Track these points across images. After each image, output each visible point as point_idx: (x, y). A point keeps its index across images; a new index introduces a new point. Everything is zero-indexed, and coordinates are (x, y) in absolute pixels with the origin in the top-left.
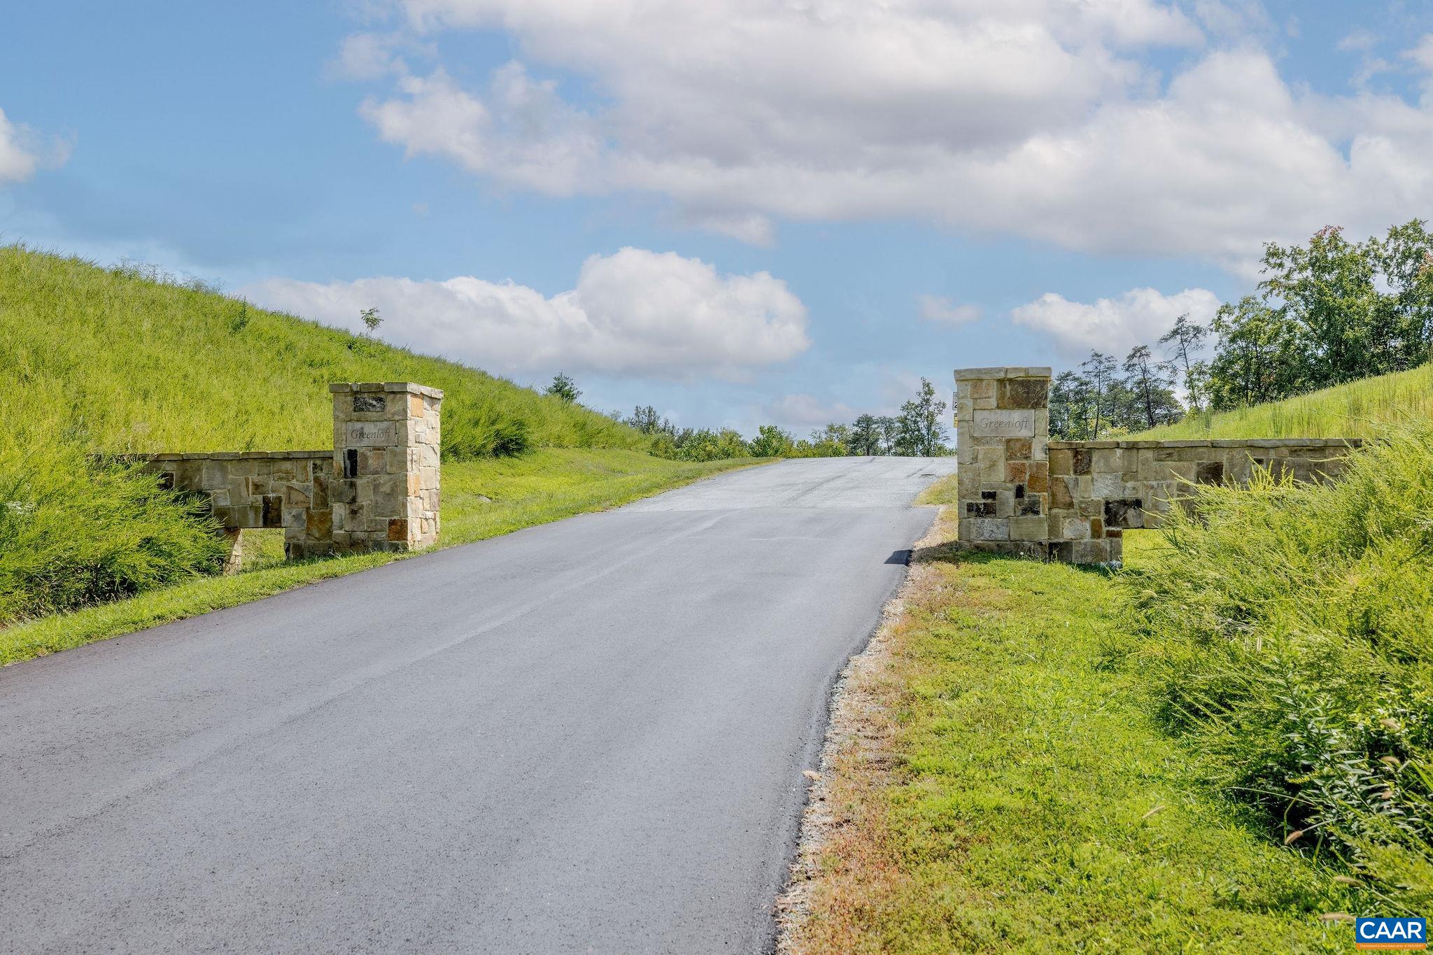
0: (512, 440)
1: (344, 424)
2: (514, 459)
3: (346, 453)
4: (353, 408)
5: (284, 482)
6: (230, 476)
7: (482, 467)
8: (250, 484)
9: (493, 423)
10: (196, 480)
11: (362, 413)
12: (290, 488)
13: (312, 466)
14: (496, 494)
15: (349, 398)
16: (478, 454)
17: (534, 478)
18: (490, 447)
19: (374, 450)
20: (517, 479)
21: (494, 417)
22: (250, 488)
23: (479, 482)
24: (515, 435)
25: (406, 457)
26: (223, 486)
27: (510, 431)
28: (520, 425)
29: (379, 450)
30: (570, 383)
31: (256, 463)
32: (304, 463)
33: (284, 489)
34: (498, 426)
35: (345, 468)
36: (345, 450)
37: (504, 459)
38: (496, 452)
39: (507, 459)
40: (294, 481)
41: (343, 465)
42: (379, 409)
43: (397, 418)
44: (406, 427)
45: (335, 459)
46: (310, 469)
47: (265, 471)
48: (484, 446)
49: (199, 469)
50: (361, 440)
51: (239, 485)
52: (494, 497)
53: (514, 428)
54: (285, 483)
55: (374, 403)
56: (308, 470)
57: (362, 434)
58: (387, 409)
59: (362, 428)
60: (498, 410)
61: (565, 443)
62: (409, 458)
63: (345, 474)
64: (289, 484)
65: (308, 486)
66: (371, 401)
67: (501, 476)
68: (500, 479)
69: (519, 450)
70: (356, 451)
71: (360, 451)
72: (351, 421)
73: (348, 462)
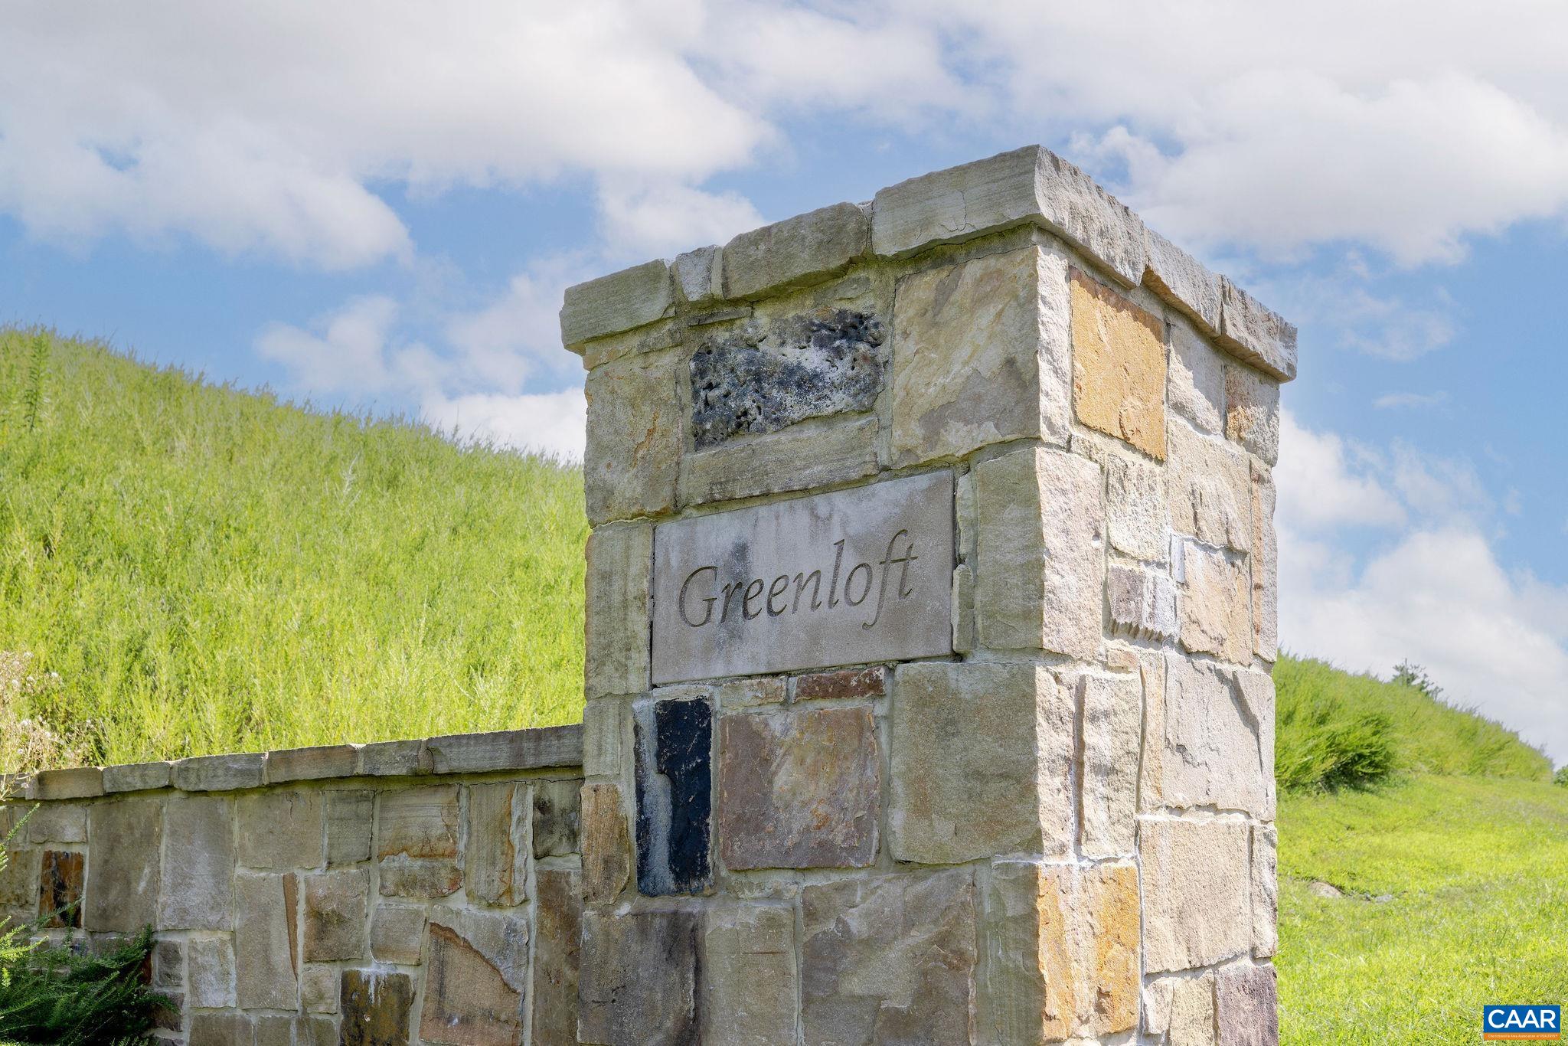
0: (1361, 756)
1: (640, 542)
2: (1366, 795)
3: (648, 724)
4: (686, 421)
5: (418, 904)
6: (240, 870)
7: (1307, 813)
8: (302, 908)
9: (1322, 721)
10: (143, 884)
11: (737, 446)
12: (443, 935)
13: (530, 814)
14: (1352, 876)
15: (668, 361)
16: (1293, 786)
17: (1422, 837)
18: (1319, 770)
19: (810, 692)
20: (1389, 840)
21: (1322, 707)
22: (302, 927)
23: (1306, 846)
24: (1370, 746)
25: (1030, 739)
26: (214, 918)
27: (1359, 737)
28: (1379, 725)
29: (841, 689)
30: (1421, 675)
31: (323, 804)
32: (495, 795)
33: (420, 941)
34: (1335, 726)
35: (644, 827)
36: (645, 709)
37: (1345, 794)
38: (1330, 781)
39: (1353, 796)
40: (459, 901)
41: (629, 808)
42: (840, 400)
43: (958, 439)
44: (1031, 501)
45: (589, 770)
46: (522, 834)
47: (354, 845)
48: (1306, 768)
49: (149, 838)
50: (735, 635)
51: (266, 915)
52: (1347, 884)
53: (1368, 730)
54: (424, 906)
55: (813, 359)
56: (515, 838)
57: (739, 593)
58: (898, 381)
59: (741, 551)
60: (1331, 695)
61: (1450, 765)
62: (1052, 741)
63: (643, 870)
64: (437, 913)
65: (512, 929)
66: (792, 354)
67: (1351, 833)
68: (1352, 842)
69: (1372, 777)
70: (701, 708)
71: (724, 706)
72: (676, 509)
73: (657, 784)
